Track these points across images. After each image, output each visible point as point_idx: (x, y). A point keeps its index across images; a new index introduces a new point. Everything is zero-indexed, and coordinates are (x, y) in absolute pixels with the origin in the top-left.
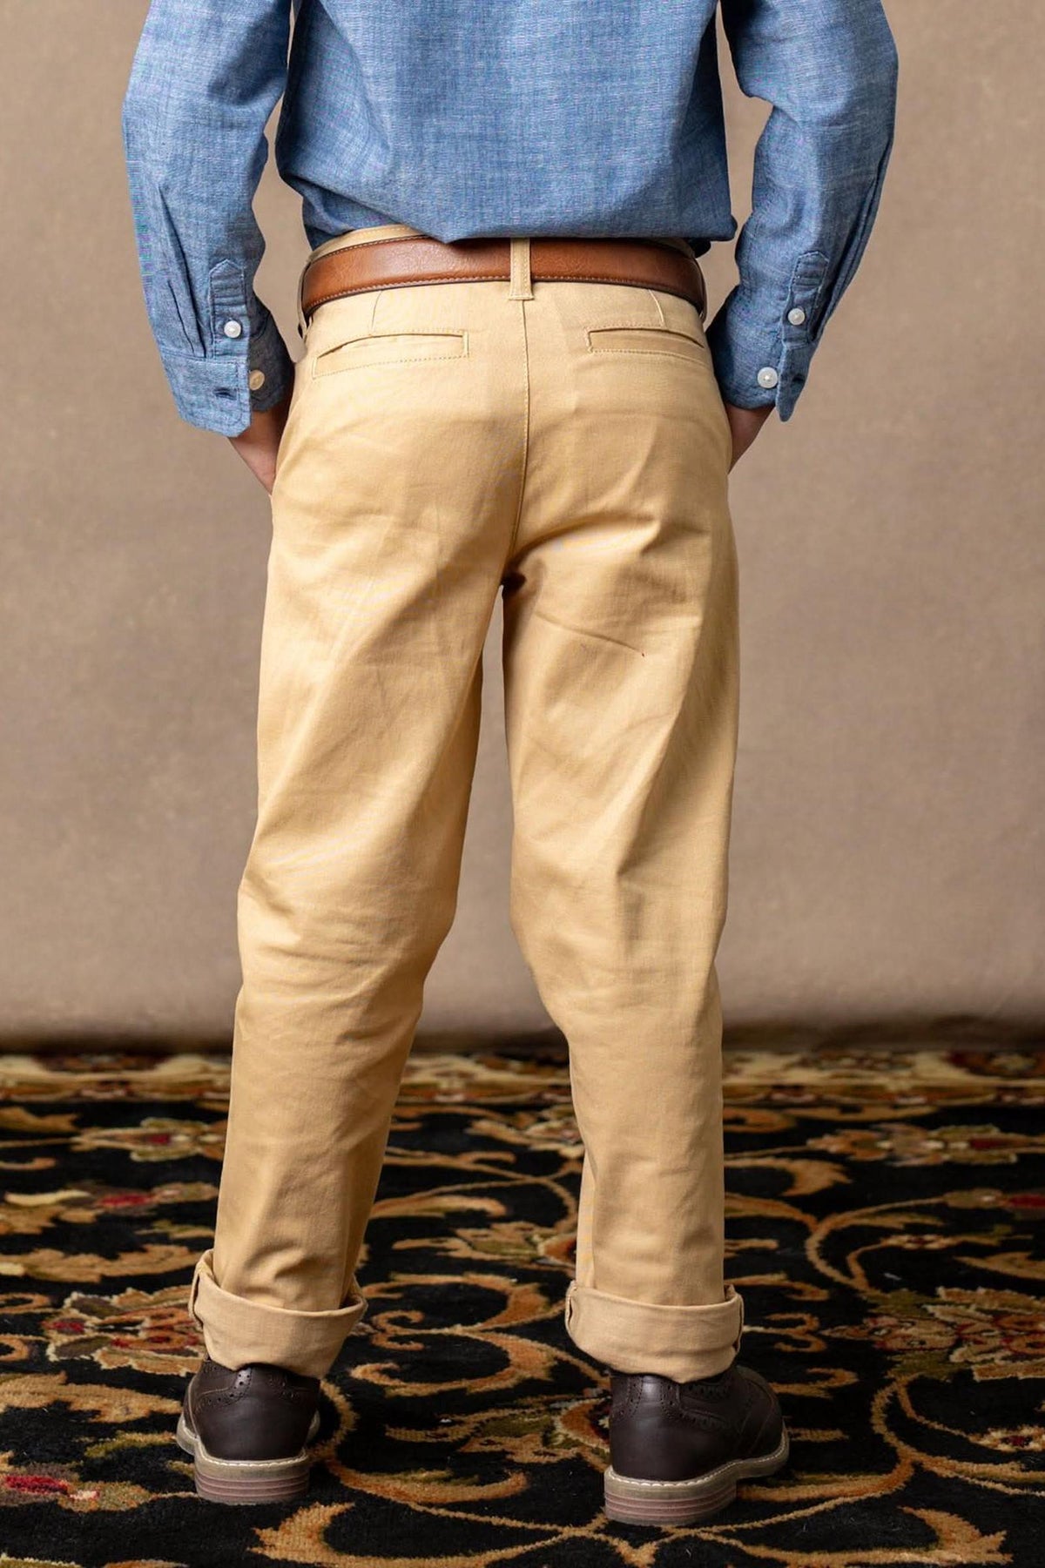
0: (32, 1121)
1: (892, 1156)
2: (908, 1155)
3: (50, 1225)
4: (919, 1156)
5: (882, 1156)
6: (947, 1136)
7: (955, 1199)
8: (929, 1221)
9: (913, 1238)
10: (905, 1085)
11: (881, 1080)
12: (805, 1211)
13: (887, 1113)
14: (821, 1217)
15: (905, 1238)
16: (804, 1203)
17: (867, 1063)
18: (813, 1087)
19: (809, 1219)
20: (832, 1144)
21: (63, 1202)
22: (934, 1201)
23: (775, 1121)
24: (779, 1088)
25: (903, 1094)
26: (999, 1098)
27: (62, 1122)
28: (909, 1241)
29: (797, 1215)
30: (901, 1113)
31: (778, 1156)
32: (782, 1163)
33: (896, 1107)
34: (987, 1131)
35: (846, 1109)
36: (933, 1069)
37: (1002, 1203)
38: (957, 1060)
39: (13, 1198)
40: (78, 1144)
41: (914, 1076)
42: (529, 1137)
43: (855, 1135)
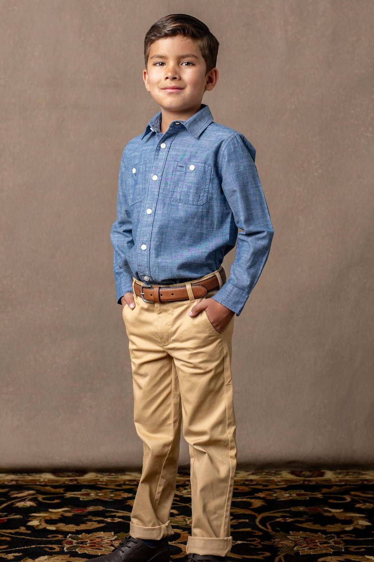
0: (53, 490)
1: (276, 497)
2: (281, 498)
3: (61, 517)
4: (284, 498)
5: (274, 498)
6: (291, 493)
7: (293, 509)
8: (287, 515)
9: (283, 519)
10: (279, 479)
11: (273, 478)
12: (255, 512)
13: (275, 487)
14: (259, 514)
15: (281, 519)
16: (255, 510)
17: (269, 474)
18: (256, 480)
19: (256, 514)
20: (261, 495)
21: (64, 511)
22: (288, 509)
23: (246, 489)
24: (247, 480)
25: (279, 482)
26: (304, 483)
27: (61, 490)
28: (282, 520)
29: (253, 513)
30: (278, 487)
31: (248, 498)
32: (248, 500)
33: (277, 485)
34: (301, 491)
35: (264, 486)
36: (286, 475)
37: (305, 510)
38: (292, 473)
39: (50, 510)
40: (66, 496)
41: (281, 477)
42: (183, 494)
43: (267, 492)
